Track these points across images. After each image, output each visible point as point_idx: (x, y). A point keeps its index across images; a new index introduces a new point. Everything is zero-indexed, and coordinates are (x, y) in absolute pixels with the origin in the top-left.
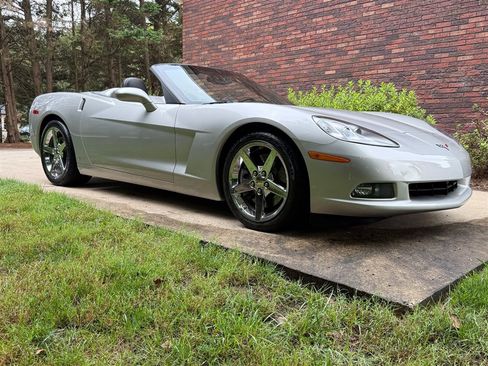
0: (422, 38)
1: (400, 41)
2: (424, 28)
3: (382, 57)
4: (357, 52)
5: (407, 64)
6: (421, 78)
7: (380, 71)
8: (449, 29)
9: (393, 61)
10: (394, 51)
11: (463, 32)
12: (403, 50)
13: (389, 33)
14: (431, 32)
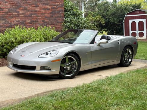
0: (28, 9)
1: (22, 8)
2: (28, 5)
3: (16, 14)
4: (7, 10)
5: (25, 17)
6: (29, 23)
7: (17, 19)
8: (35, 7)
9: (20, 16)
10: (20, 12)
11: (38, 9)
12: (23, 12)
13: (18, 5)
14: (30, 7)
